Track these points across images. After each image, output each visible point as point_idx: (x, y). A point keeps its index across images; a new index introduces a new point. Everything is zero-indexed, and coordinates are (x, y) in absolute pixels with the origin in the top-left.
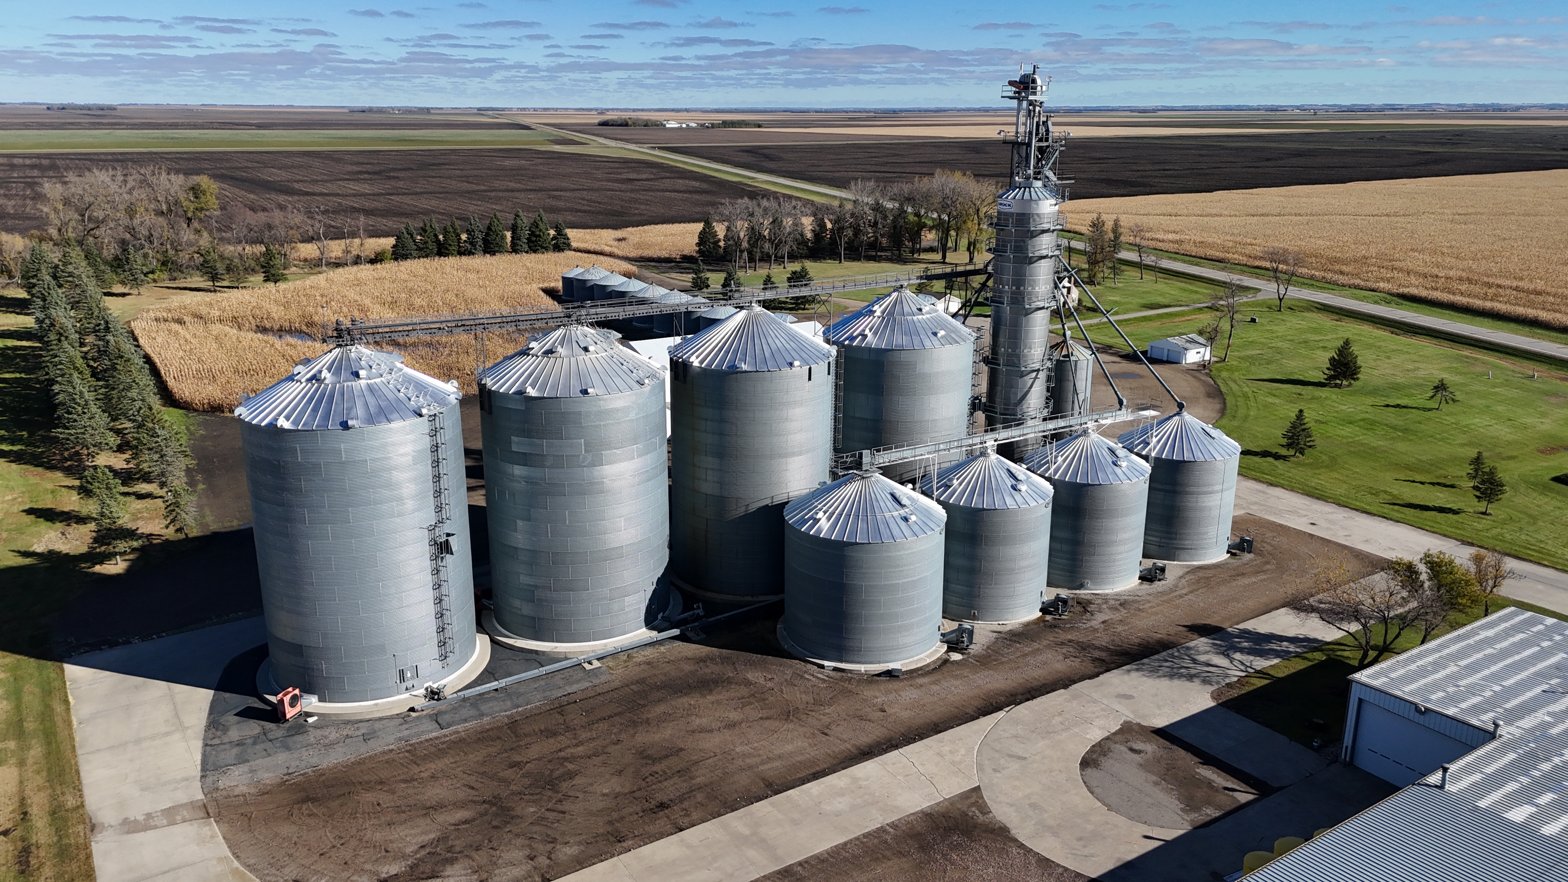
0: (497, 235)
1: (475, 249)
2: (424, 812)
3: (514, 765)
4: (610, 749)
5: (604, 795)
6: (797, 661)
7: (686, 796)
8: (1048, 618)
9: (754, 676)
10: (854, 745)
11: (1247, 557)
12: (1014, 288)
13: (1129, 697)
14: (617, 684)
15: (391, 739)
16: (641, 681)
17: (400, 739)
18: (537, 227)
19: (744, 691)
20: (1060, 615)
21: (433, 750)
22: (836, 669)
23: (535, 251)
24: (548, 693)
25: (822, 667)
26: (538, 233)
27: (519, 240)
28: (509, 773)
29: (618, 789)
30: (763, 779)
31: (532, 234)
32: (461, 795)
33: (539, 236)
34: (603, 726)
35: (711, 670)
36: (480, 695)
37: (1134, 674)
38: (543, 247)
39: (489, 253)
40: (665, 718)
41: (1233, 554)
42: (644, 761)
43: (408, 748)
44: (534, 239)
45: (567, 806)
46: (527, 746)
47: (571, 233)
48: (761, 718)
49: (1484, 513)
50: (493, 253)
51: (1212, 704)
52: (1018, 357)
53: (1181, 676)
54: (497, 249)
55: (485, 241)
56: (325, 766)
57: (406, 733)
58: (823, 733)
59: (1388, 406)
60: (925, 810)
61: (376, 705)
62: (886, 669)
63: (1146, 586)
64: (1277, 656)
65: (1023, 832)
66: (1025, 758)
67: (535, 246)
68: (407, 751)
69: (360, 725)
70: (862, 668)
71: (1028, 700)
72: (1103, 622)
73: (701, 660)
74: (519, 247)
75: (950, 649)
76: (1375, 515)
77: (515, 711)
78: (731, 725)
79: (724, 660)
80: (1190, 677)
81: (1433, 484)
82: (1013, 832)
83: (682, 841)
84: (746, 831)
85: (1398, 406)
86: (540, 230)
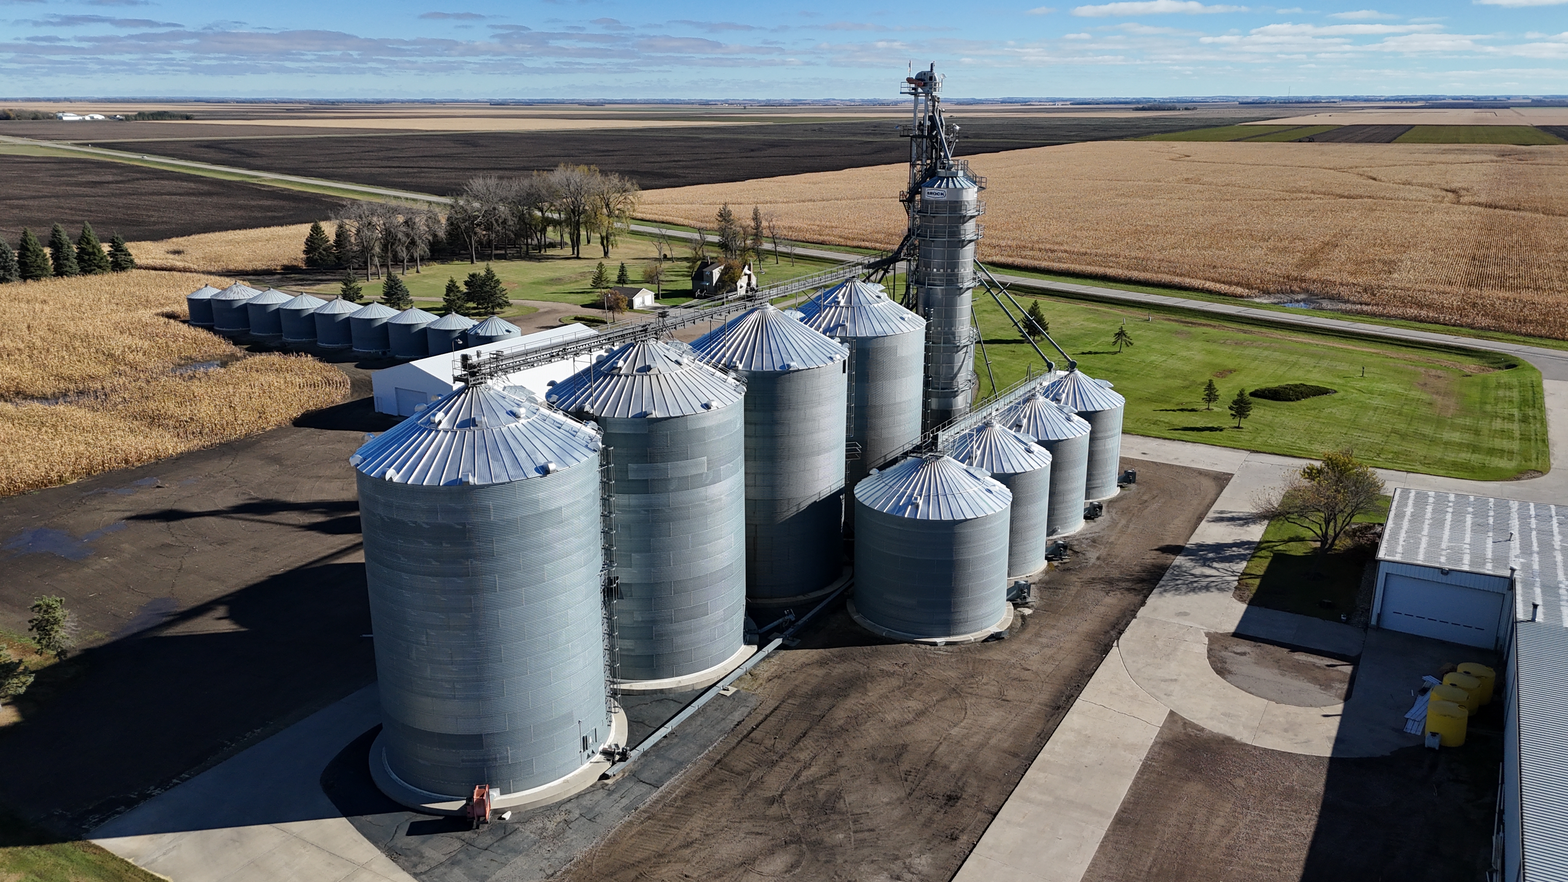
0: (37, 256)
1: (11, 275)
2: (742, 870)
3: (772, 801)
4: (841, 762)
5: (887, 804)
6: (906, 645)
7: (960, 784)
8: (1055, 563)
9: (884, 665)
10: (1039, 704)
11: (1133, 486)
12: (949, 270)
13: (1185, 614)
14: (772, 704)
15: (617, 810)
16: (791, 694)
17: (627, 809)
18: (88, 243)
19: (895, 682)
20: (1062, 559)
21: (673, 810)
22: (948, 644)
23: (90, 272)
24: (719, 727)
25: (935, 644)
26: (91, 250)
27: (67, 259)
28: (774, 810)
29: (895, 797)
30: (1005, 752)
31: (82, 251)
32: (759, 843)
33: (94, 254)
34: (808, 742)
35: (839, 669)
36: (654, 745)
37: (1168, 595)
38: (100, 267)
39: (31, 277)
40: (856, 721)
41: (1121, 487)
42: (886, 764)
43: (646, 815)
44: (86, 257)
45: (867, 823)
46: (761, 780)
47: (132, 248)
48: (938, 701)
49: (1238, 427)
50: (37, 278)
51: (1244, 607)
52: (953, 334)
53: (1200, 589)
54: (39, 272)
55: (22, 263)
56: (579, 856)
57: (625, 802)
58: (1004, 700)
59: (1083, 353)
60: (1158, 740)
61: (567, 781)
62: (989, 634)
63: (1092, 524)
64: (1242, 560)
65: (1243, 736)
66: (1176, 680)
67: (90, 266)
68: (649, 818)
69: (568, 806)
70: (970, 637)
71: (1121, 634)
72: (1098, 558)
73: (822, 663)
74: (68, 269)
75: (1016, 606)
76: (1174, 440)
77: (707, 751)
78: (920, 714)
79: (842, 658)
80: (1207, 588)
81: (1182, 410)
82: (1237, 738)
83: (1008, 822)
84: (1050, 799)
85: (1090, 353)
86: (94, 247)
